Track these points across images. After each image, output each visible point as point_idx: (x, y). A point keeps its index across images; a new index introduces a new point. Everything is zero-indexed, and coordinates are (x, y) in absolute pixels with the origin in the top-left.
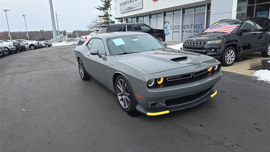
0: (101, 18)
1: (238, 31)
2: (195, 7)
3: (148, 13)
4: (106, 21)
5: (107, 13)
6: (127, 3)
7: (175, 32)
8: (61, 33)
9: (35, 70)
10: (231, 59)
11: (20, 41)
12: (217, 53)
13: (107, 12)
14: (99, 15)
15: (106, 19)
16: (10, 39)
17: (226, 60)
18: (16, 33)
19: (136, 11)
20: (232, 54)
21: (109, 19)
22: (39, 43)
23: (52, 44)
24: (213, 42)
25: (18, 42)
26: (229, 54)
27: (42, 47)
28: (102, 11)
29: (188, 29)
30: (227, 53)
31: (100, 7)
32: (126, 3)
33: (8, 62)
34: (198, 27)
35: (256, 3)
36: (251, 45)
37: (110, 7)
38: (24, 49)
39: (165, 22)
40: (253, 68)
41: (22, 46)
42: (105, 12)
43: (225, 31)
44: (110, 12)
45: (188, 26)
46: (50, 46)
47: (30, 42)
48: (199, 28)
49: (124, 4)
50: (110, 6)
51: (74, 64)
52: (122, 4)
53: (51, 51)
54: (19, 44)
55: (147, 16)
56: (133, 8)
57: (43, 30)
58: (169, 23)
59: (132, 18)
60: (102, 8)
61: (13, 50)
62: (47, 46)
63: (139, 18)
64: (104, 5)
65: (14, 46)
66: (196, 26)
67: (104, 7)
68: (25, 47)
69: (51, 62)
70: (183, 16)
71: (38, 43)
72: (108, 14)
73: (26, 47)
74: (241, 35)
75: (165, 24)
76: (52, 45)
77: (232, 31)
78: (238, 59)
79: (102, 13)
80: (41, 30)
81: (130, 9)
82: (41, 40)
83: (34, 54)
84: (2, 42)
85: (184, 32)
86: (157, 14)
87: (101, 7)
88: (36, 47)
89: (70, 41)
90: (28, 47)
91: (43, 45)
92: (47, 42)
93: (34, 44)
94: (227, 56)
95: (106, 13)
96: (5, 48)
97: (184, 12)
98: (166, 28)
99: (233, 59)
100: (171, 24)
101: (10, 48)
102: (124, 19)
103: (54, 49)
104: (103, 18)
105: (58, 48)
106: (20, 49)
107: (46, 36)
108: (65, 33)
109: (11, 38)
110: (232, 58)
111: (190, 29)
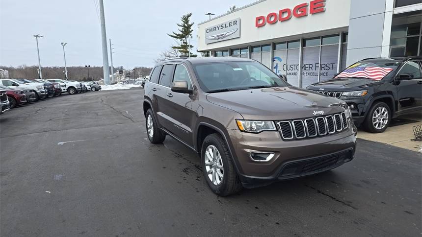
0: (177, 49)
1: (393, 78)
2: (322, 37)
3: (248, 44)
4: (184, 54)
5: (186, 43)
6: (217, 29)
7: (290, 74)
8: (115, 70)
9: (72, 128)
10: (381, 121)
11: (54, 81)
12: (358, 111)
13: (185, 41)
14: (173, 46)
15: (184, 52)
16: (40, 79)
17: (374, 123)
19: (230, 41)
20: (384, 113)
21: (188, 52)
22: (83, 84)
23: (102, 86)
24: (352, 93)
25: (51, 83)
26: (378, 113)
27: (86, 91)
28: (179, 40)
29: (311, 71)
30: (376, 111)
31: (176, 34)
32: (215, 29)
33: (34, 113)
36: (415, 99)
37: (191, 33)
38: (59, 94)
39: (275, 58)
40: (419, 137)
41: (57, 89)
43: (371, 76)
44: (189, 41)
45: (311, 66)
46: (98, 90)
47: (69, 83)
48: (328, 68)
49: (212, 30)
50: (191, 32)
51: (132, 120)
52: (208, 31)
53: (98, 98)
54: (53, 86)
55: (247, 48)
56: (225, 37)
57: (89, 66)
58: (280, 60)
59: (223, 51)
60: (179, 35)
61: (44, 95)
62: (94, 89)
63: (235, 52)
64: (182, 32)
65: (45, 88)
67: (181, 33)
68: (60, 90)
69: (97, 115)
70: (303, 49)
71: (81, 85)
72: (188, 44)
73: (63, 91)
74: (398, 83)
75: (274, 61)
76: (100, 89)
77: (383, 77)
78: (394, 122)
79: (179, 43)
80: (86, 66)
81: (221, 38)
82: (85, 80)
83: (73, 101)
84: (28, 82)
85: (305, 74)
86: (262, 46)
87: (178, 34)
88: (77, 91)
89: (128, 82)
90: (66, 91)
91: (88, 87)
92: (94, 83)
93: (75, 86)
94: (375, 116)
95: (184, 43)
96: (31, 91)
97: (304, 45)
98: (276, 68)
99: (386, 122)
100: (284, 61)
101: (39, 91)
102: (210, 52)
103: (103, 95)
104: (179, 51)
105: (109, 93)
106: (53, 93)
107: (93, 74)
108: (121, 71)
109: (41, 77)
110: (383, 120)
111: (314, 71)
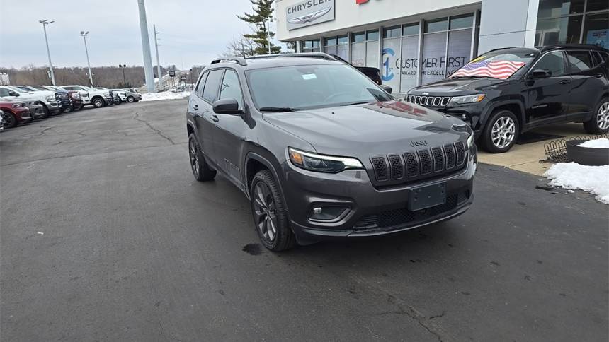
0: (251, 39)
1: (523, 76)
2: (451, 18)
3: (348, 30)
4: (261, 46)
5: (264, 29)
6: (302, 7)
7: (406, 73)
8: (164, 71)
9: (88, 153)
10: (505, 137)
11: (72, 89)
12: (472, 123)
13: (263, 26)
14: (246, 34)
15: (262, 42)
16: (52, 85)
17: (494, 139)
18: (69, 70)
19: (322, 25)
20: (508, 125)
21: (267, 43)
22: (113, 92)
23: (142, 96)
24: (464, 99)
25: (67, 92)
26: (500, 126)
27: (120, 102)
28: (254, 24)
29: (434, 68)
30: (496, 123)
31: (249, 16)
32: (299, 7)
33: (40, 133)
34: (455, 63)
35: (587, 11)
37: (271, 14)
38: (80, 107)
39: (386, 50)
40: (553, 157)
41: (76, 100)
42: (259, 27)
43: (495, 74)
44: (270, 25)
45: (434, 61)
46: (137, 101)
47: (94, 92)
48: (457, 64)
49: (295, 9)
50: (271, 12)
51: (171, 141)
53: (132, 111)
54: (69, 96)
55: (346, 36)
56: (313, 19)
57: (125, 66)
58: (393, 53)
59: (313, 41)
60: (253, 17)
61: (56, 109)
62: (131, 99)
63: (329, 41)
64: (258, 12)
65: (57, 98)
66: (451, 60)
67: (256, 14)
68: (80, 101)
69: (126, 135)
70: (423, 37)
71: (111, 94)
72: (267, 31)
73: (84, 102)
74: (531, 83)
75: (383, 54)
76: (141, 99)
77: (510, 74)
78: (523, 138)
79: (253, 29)
80: (120, 66)
81: (308, 22)
82: (121, 87)
83: (96, 117)
84: (32, 91)
85: (426, 73)
86: (368, 32)
87: (252, 15)
88: (105, 104)
89: (184, 89)
90: (89, 102)
91: (123, 97)
92: (132, 91)
93: (102, 96)
94: (496, 129)
95: (261, 28)
96: (37, 103)
97: (425, 29)
98: (386, 64)
99: (511, 138)
100: (398, 55)
101: (48, 103)
102: (298, 42)
103: (140, 108)
104: (255, 41)
105: (149, 104)
106: (70, 106)
107: (130, 78)
108: (173, 73)
109: (54, 83)
110: (508, 135)
111: (438, 68)
